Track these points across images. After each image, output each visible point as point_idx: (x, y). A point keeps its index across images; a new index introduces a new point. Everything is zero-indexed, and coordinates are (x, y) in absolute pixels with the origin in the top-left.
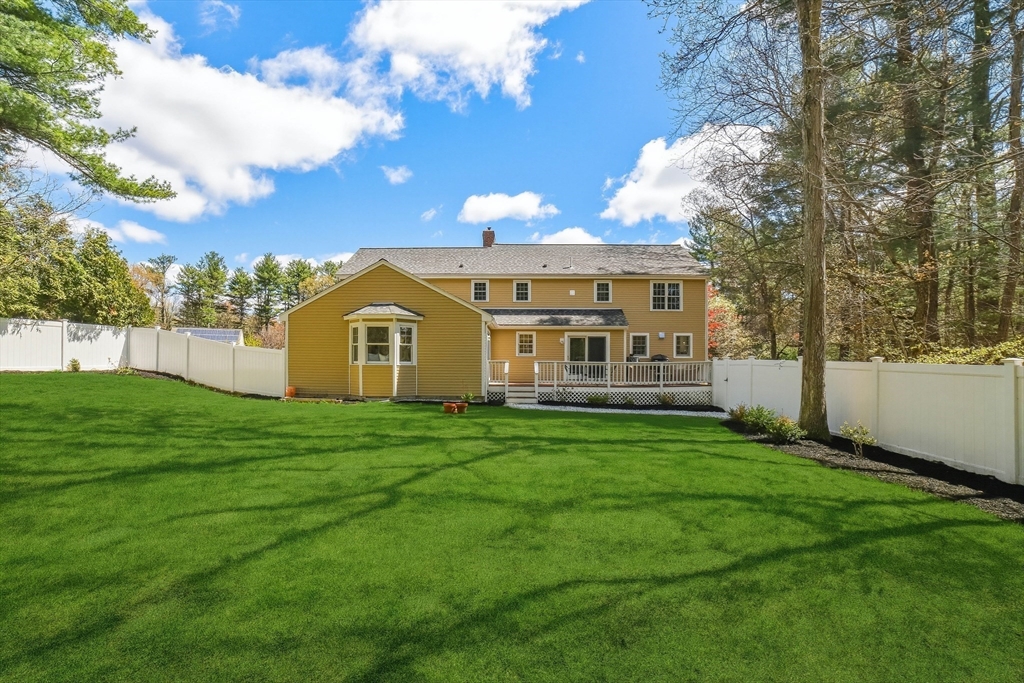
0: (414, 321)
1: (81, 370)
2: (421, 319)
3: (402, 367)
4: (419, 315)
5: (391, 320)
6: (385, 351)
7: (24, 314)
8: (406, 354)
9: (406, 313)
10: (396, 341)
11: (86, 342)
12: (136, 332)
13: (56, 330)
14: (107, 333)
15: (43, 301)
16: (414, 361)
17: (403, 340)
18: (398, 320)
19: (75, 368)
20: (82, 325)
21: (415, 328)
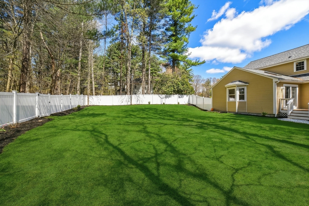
0: (245, 86)
1: (180, 104)
2: (248, 84)
3: (239, 102)
4: (246, 83)
5: (235, 86)
6: (234, 97)
7: (171, 94)
8: (242, 97)
9: (241, 83)
10: (238, 93)
11: (181, 98)
12: (191, 96)
13: (176, 96)
14: (185, 96)
15: (174, 91)
16: (246, 100)
17: (240, 93)
18: (238, 86)
19: (179, 103)
20: (181, 95)
21: (246, 88)
